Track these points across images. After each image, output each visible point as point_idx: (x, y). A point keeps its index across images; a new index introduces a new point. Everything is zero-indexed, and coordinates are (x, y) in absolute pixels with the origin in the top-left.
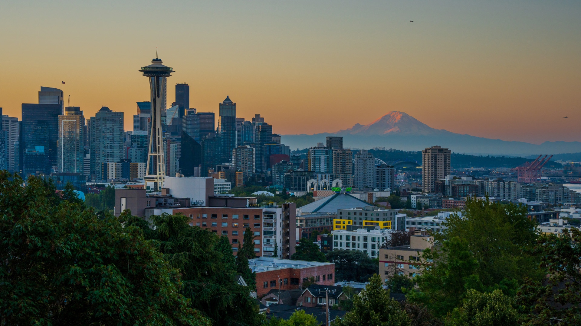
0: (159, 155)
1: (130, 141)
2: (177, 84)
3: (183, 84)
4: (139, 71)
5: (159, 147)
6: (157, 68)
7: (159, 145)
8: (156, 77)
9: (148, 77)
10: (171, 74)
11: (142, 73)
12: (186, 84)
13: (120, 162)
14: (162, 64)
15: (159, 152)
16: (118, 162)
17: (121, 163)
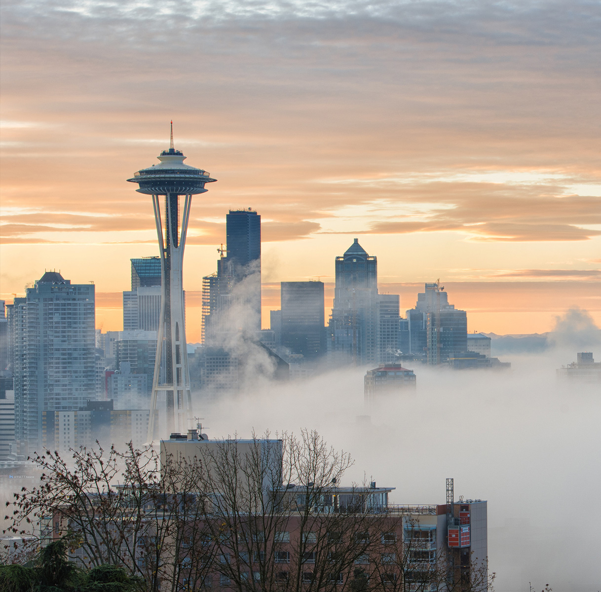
0: (179, 388)
1: (114, 356)
2: (230, 212)
3: (244, 212)
4: (129, 181)
5: (178, 369)
6: (173, 171)
7: (178, 366)
8: (171, 195)
9: (151, 196)
10: (207, 186)
11: (137, 186)
12: (252, 211)
13: (86, 409)
14: (184, 162)
15: (178, 381)
16: (81, 409)
17: (88, 413)
